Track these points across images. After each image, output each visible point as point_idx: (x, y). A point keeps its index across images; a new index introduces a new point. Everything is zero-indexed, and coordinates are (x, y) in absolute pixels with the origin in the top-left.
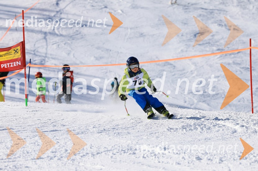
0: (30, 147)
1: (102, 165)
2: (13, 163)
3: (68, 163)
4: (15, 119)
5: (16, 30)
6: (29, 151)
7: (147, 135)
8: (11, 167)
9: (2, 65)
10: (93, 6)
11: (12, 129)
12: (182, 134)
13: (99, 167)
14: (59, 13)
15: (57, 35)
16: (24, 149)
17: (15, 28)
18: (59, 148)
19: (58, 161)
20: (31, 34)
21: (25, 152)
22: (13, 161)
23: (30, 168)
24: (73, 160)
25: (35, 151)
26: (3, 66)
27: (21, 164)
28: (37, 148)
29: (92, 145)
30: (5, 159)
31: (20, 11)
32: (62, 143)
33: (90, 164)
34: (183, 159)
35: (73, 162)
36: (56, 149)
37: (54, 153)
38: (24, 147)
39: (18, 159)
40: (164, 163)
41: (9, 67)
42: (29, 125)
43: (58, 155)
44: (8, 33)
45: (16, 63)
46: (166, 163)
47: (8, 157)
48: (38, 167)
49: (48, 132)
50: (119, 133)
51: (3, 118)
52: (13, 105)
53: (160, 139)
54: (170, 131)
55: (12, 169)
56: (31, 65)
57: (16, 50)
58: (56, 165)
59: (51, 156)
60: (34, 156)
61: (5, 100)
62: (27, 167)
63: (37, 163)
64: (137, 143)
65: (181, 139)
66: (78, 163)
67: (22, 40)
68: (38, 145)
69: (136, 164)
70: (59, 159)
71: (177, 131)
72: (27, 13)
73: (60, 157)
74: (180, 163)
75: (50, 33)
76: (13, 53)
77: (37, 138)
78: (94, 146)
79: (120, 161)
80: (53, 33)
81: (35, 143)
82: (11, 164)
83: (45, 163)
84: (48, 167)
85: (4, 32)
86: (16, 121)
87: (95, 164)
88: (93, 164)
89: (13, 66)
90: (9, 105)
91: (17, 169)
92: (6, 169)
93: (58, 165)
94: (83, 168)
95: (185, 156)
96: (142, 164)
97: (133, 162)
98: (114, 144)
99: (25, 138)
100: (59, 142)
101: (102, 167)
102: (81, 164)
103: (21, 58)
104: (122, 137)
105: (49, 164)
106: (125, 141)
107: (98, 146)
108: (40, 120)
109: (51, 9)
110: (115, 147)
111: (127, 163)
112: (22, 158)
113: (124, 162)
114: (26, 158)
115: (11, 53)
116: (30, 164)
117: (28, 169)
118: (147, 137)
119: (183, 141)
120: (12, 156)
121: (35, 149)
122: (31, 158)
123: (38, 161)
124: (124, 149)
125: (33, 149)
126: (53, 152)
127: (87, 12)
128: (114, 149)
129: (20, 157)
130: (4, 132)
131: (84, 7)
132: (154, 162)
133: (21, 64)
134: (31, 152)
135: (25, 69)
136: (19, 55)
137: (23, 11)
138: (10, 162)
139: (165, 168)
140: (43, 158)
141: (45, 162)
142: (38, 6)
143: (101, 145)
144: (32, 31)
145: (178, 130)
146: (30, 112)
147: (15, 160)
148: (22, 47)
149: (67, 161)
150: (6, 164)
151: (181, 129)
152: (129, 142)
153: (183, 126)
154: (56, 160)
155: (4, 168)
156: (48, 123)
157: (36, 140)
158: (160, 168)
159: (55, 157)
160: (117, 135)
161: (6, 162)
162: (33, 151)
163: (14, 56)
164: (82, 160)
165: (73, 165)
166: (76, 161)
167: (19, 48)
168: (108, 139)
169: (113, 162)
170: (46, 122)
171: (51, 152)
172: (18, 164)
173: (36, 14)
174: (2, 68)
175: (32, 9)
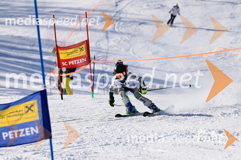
0: (98, 135)
1: (163, 149)
2: (84, 149)
3: (133, 148)
4: (83, 111)
5: (81, 30)
6: (97, 138)
7: (203, 120)
8: (82, 153)
9: (69, 62)
10: (148, 6)
11: (81, 119)
12: (235, 118)
13: (160, 150)
14: (119, 13)
15: (117, 33)
16: (92, 137)
17: (79, 28)
18: (123, 134)
19: (123, 146)
20: (94, 33)
21: (94, 139)
22: (83, 148)
23: (99, 154)
24: (137, 145)
25: (102, 138)
26: (71, 63)
27: (91, 150)
28: (104, 135)
29: (153, 131)
30: (76, 146)
31: (84, 12)
32: (127, 130)
33: (153, 148)
34: (237, 141)
35: (137, 147)
36: (121, 136)
37: (120, 140)
38: (93, 135)
39: (88, 146)
40: (220, 145)
41: (75, 63)
42: (96, 115)
43: (124, 141)
44: (74, 33)
45: (82, 60)
46: (221, 145)
47: (78, 144)
48: (106, 152)
49: (113, 121)
50: (177, 119)
51: (73, 110)
52: (81, 98)
53: (215, 124)
54: (224, 116)
55: (83, 155)
56: (95, 61)
57: (81, 48)
58: (122, 150)
59: (117, 142)
60: (102, 143)
61: (73, 94)
62: (97, 153)
63: (104, 149)
64: (194, 127)
65: (234, 123)
66: (141, 147)
67: (86, 39)
68: (105, 133)
69: (194, 147)
70: (124, 145)
71: (230, 116)
72: (90, 15)
73: (125, 143)
74: (234, 145)
75: (111, 31)
76: (78, 51)
77: (103, 126)
78: (155, 132)
79: (180, 144)
80: (113, 32)
81: (102, 131)
82: (81, 151)
83: (112, 149)
84: (115, 152)
85: (70, 32)
86: (84, 112)
87: (157, 148)
88: (155, 148)
89: (79, 63)
90: (77, 98)
91: (87, 155)
92: (77, 155)
93: (124, 150)
94: (147, 152)
95: (239, 138)
96: (200, 147)
97: (191, 145)
98: (173, 129)
99: (93, 126)
100: (123, 130)
101: (164, 151)
102: (144, 149)
103: (86, 55)
104: (180, 123)
105: (116, 150)
106: (183, 126)
107: (159, 132)
108: (105, 111)
109: (111, 9)
110: (175, 132)
111: (186, 146)
112: (91, 145)
113: (183, 145)
114: (94, 145)
115: (77, 51)
116: (98, 150)
117: (97, 154)
118: (203, 122)
119: (235, 125)
120: (82, 144)
121: (102, 137)
122: (99, 145)
123: (106, 147)
124: (182, 134)
125: (101, 136)
126: (118, 139)
127: (143, 11)
128: (173, 133)
129: (89, 144)
130: (74, 122)
131: (141, 6)
132: (211, 145)
133: (86, 60)
134: (99, 139)
135: (90, 65)
136: (84, 53)
137: (86, 12)
138: (81, 148)
139: (221, 150)
140: (110, 144)
141: (112, 147)
142: (100, 8)
143: (161, 130)
144: (95, 30)
145: (231, 114)
146: (97, 104)
147: (84, 147)
148: (86, 45)
149: (131, 146)
150: (77, 151)
151: (234, 114)
152: (187, 127)
153: (235, 111)
154: (122, 145)
155: (76, 154)
156: (113, 112)
157: (103, 128)
158: (216, 150)
159: (120, 143)
160: (176, 121)
161: (77, 149)
162: (100, 138)
163: (80, 54)
164: (145, 145)
165: (137, 149)
166: (139, 146)
167: (84, 46)
168: (168, 125)
169: (173, 146)
170: (111, 111)
171: (116, 138)
172: (88, 151)
173: (98, 15)
174: (70, 64)
175: (94, 10)
